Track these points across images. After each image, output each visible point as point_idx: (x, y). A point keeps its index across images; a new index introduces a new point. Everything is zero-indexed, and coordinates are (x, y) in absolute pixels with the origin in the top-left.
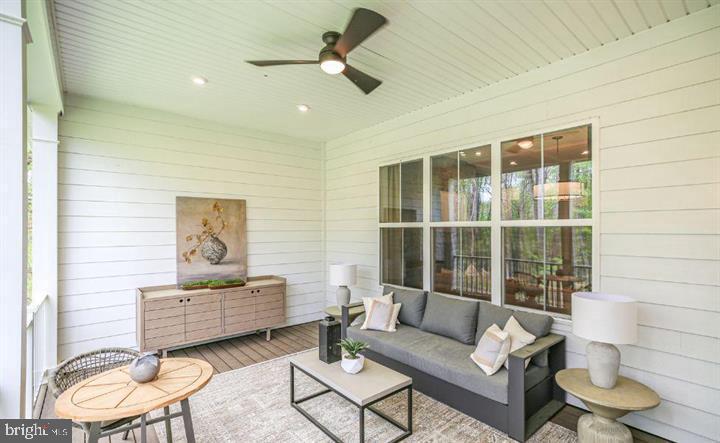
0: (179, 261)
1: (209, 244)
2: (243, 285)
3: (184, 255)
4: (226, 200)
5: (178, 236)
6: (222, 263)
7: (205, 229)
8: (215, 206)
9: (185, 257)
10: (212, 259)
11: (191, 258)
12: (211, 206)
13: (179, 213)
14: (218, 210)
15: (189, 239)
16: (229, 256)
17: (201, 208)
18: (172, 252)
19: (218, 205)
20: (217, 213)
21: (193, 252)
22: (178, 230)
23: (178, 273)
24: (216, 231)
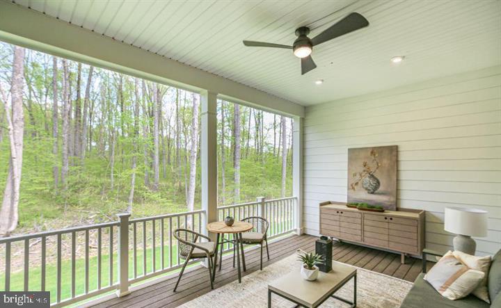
0: (348, 189)
1: (367, 179)
2: (383, 211)
3: (352, 185)
4: (380, 147)
5: (349, 173)
6: (376, 194)
7: (364, 168)
8: (372, 153)
9: (352, 187)
10: (369, 190)
11: (355, 187)
12: (369, 153)
13: (350, 159)
14: (374, 155)
15: (355, 175)
16: (381, 189)
17: (362, 154)
18: (345, 183)
19: (375, 151)
20: (373, 157)
21: (357, 184)
22: (349, 169)
23: (348, 196)
24: (372, 170)
